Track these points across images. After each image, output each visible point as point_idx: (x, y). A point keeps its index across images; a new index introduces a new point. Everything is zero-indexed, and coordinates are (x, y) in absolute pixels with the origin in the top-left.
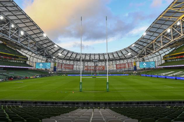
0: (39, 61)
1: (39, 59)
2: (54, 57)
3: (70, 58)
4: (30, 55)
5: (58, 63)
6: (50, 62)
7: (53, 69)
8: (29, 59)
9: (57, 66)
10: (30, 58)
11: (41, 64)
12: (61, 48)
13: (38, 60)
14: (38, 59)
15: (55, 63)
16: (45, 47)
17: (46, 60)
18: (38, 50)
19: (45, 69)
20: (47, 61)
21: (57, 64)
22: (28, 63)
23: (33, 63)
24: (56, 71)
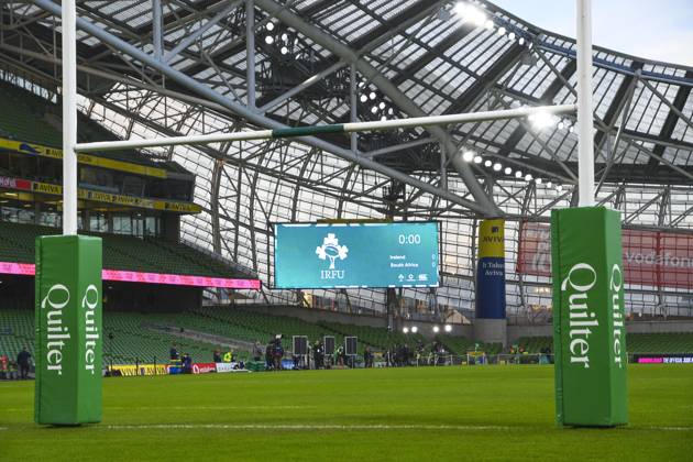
0: (314, 206)
1: (310, 185)
2: (468, 156)
3: (659, 150)
4: (212, 153)
5: (523, 220)
6: (433, 215)
7: (466, 296)
8: (201, 195)
9: (510, 256)
10: (216, 185)
11: (331, 239)
12: (533, 33)
13: (305, 194)
14: (300, 182)
15: (488, 222)
16: (357, 45)
17: (390, 198)
18: (282, 75)
19: (381, 298)
20: (394, 205)
21: (510, 231)
22: (194, 229)
23: (252, 229)
24: (503, 315)
